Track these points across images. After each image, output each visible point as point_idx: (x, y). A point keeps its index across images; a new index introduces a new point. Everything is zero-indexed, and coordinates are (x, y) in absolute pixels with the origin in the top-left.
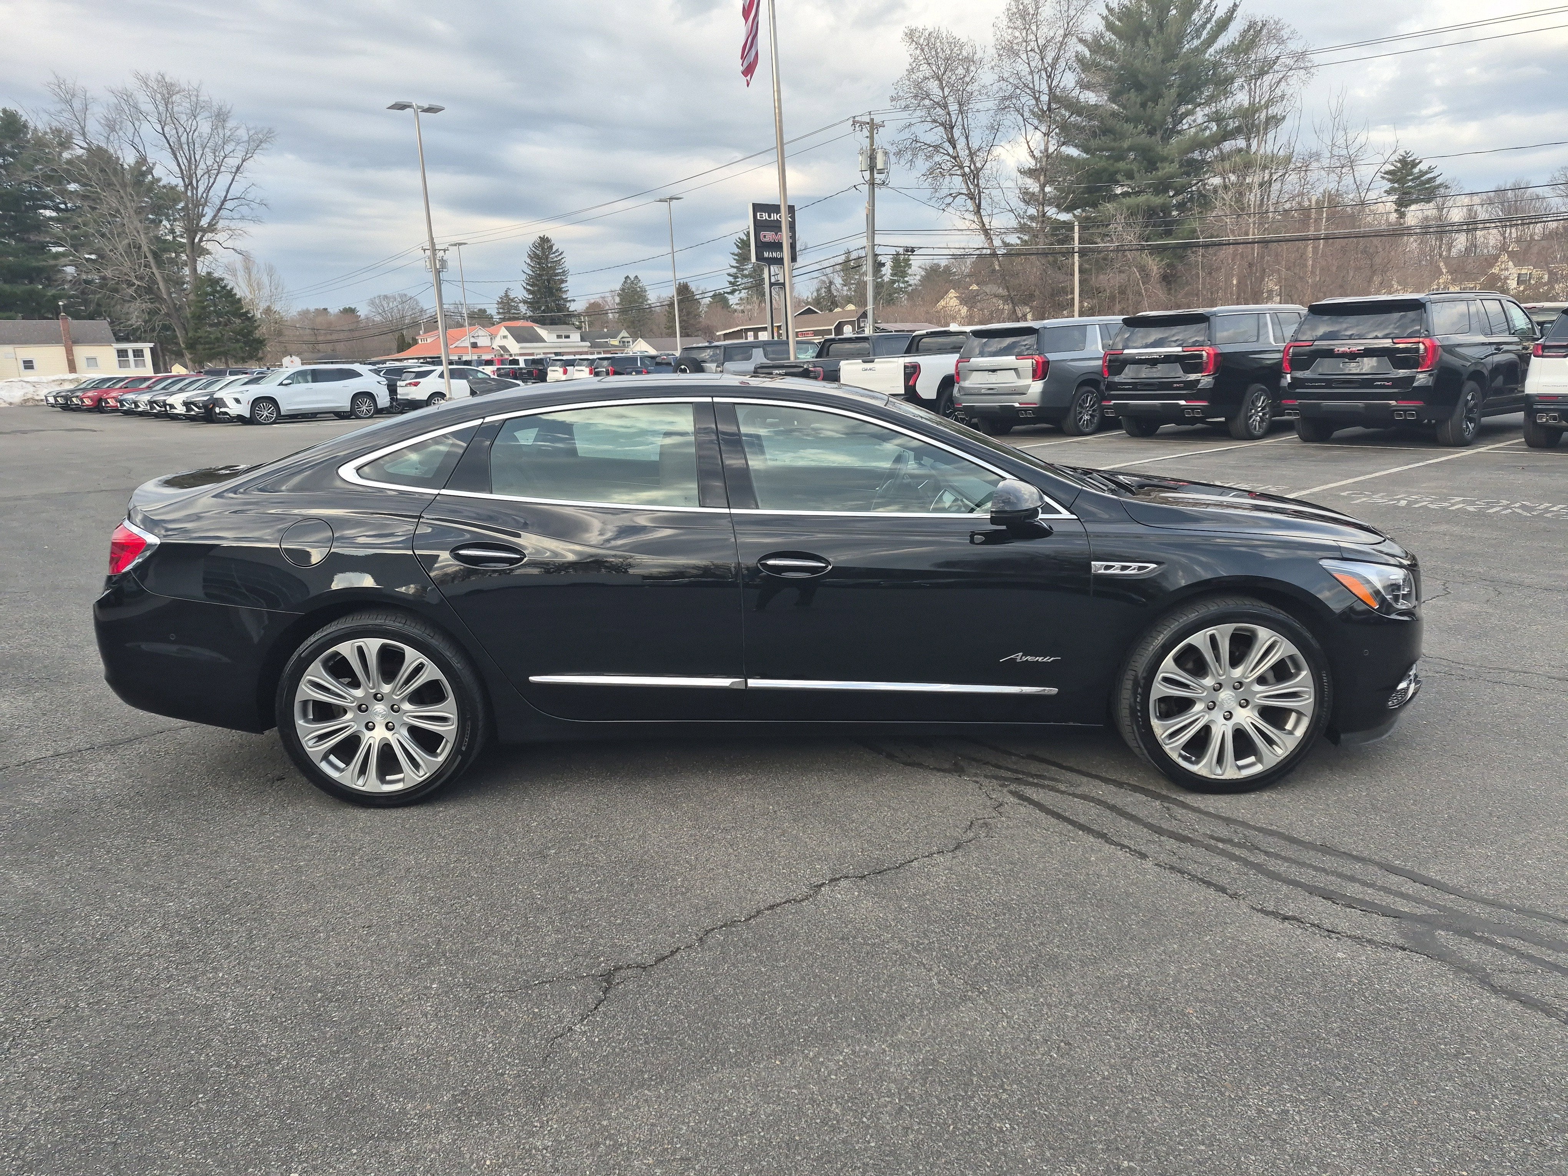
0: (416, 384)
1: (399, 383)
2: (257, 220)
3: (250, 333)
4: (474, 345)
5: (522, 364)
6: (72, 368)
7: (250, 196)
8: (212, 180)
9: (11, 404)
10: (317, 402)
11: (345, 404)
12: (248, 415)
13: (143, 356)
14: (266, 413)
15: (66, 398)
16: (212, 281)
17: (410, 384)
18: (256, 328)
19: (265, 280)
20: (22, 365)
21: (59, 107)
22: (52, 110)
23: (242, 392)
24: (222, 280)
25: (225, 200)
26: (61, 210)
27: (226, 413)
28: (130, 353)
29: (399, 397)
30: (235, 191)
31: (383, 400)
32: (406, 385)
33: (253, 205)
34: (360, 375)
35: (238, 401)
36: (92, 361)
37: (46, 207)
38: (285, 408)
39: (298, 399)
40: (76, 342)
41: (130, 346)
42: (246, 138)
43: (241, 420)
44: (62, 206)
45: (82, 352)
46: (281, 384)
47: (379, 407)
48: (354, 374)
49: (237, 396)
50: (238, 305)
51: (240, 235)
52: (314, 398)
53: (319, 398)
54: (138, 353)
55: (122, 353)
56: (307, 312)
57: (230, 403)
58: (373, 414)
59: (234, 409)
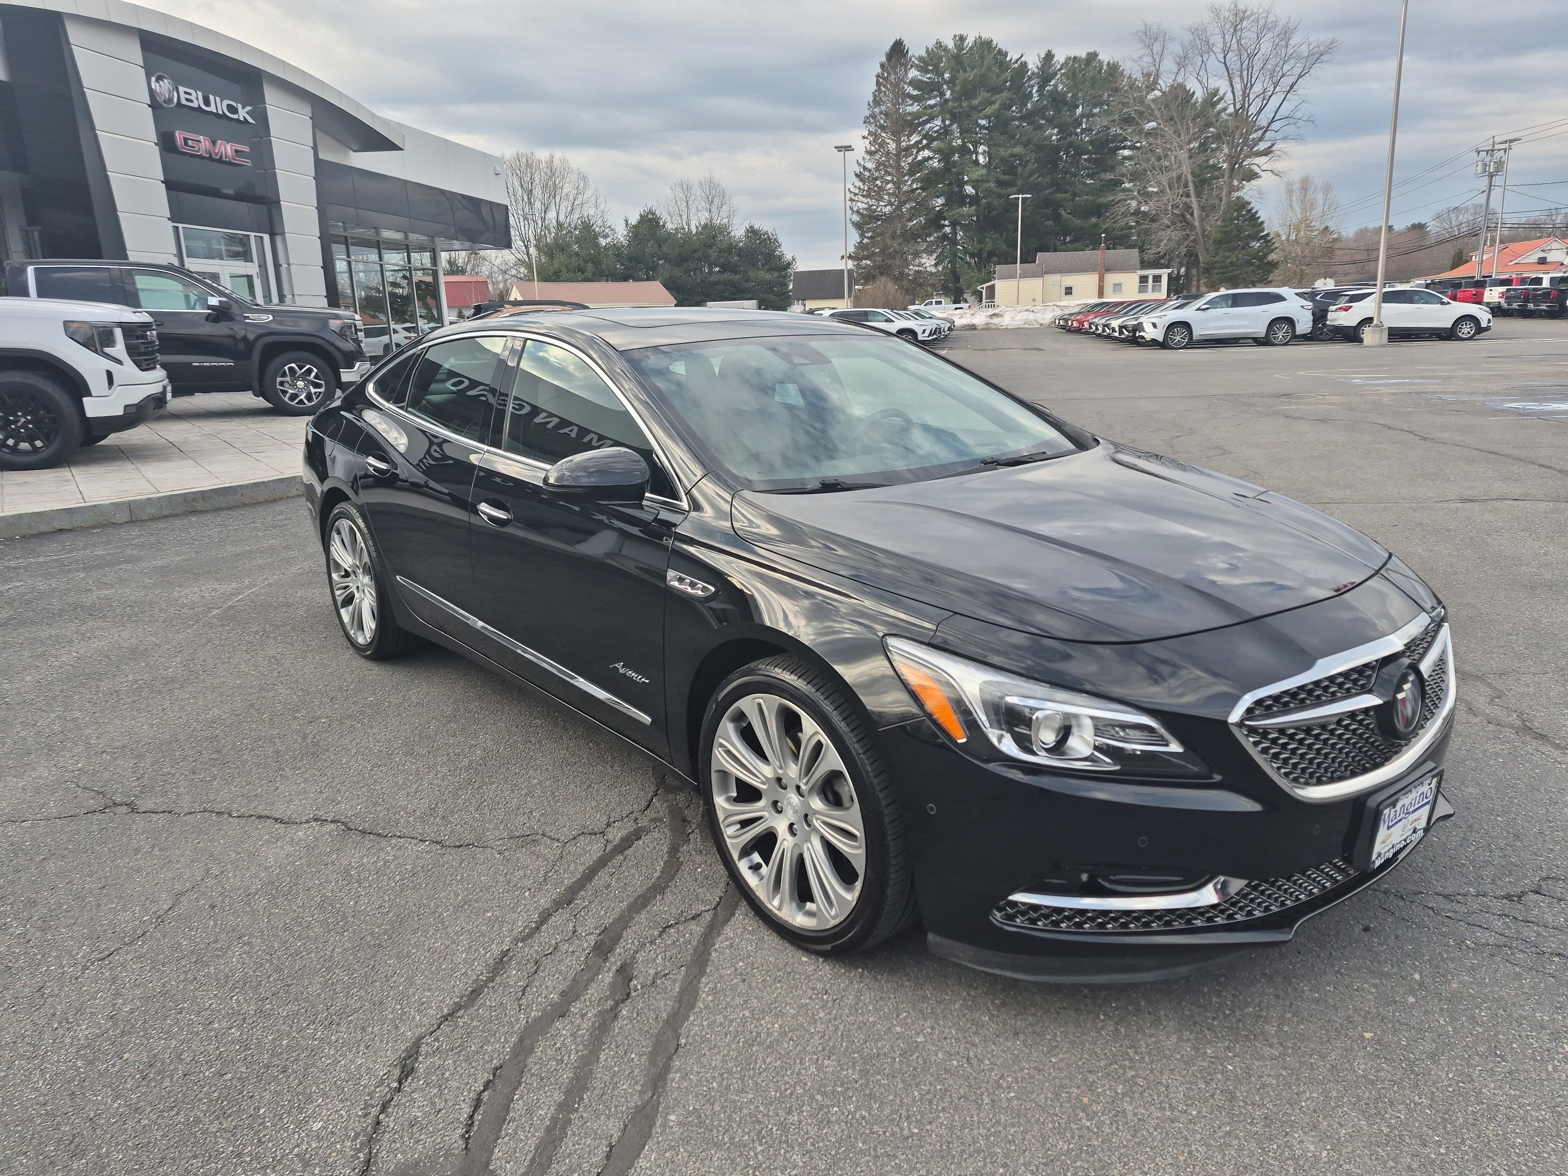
0: (1347, 309)
1: (1332, 308)
2: (1298, 139)
3: (1265, 255)
4: (1542, 261)
5: (1546, 284)
6: (1101, 294)
7: (1298, 115)
8: (1265, 102)
9: (1041, 325)
10: (1232, 327)
11: (1260, 330)
12: (1161, 340)
13: (1160, 281)
14: (1178, 338)
15: (1066, 320)
16: (1242, 205)
17: (1340, 308)
18: (1272, 251)
19: (1320, 198)
20: (1063, 291)
21: (1142, 52)
22: (1135, 57)
23: (1160, 317)
24: (1249, 203)
25: (1272, 121)
26: (1138, 148)
27: (1143, 337)
28: (1150, 279)
29: (1328, 322)
30: (1282, 113)
31: (1305, 324)
32: (1336, 310)
33: (1301, 123)
34: (1284, 299)
35: (1154, 325)
36: (1118, 287)
37: (1124, 148)
38: (1198, 332)
39: (1212, 325)
40: (1108, 270)
41: (1151, 273)
42: (1306, 54)
43: (1154, 343)
44: (1138, 145)
45: (1112, 278)
46: (1199, 309)
47: (1297, 333)
48: (1279, 298)
49: (1155, 320)
50: (1258, 228)
51: (1280, 156)
52: (1229, 323)
53: (1236, 323)
54: (1157, 279)
55: (1143, 279)
56: (1366, 230)
57: (1148, 327)
58: (1289, 341)
59: (1150, 333)
